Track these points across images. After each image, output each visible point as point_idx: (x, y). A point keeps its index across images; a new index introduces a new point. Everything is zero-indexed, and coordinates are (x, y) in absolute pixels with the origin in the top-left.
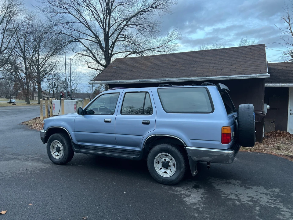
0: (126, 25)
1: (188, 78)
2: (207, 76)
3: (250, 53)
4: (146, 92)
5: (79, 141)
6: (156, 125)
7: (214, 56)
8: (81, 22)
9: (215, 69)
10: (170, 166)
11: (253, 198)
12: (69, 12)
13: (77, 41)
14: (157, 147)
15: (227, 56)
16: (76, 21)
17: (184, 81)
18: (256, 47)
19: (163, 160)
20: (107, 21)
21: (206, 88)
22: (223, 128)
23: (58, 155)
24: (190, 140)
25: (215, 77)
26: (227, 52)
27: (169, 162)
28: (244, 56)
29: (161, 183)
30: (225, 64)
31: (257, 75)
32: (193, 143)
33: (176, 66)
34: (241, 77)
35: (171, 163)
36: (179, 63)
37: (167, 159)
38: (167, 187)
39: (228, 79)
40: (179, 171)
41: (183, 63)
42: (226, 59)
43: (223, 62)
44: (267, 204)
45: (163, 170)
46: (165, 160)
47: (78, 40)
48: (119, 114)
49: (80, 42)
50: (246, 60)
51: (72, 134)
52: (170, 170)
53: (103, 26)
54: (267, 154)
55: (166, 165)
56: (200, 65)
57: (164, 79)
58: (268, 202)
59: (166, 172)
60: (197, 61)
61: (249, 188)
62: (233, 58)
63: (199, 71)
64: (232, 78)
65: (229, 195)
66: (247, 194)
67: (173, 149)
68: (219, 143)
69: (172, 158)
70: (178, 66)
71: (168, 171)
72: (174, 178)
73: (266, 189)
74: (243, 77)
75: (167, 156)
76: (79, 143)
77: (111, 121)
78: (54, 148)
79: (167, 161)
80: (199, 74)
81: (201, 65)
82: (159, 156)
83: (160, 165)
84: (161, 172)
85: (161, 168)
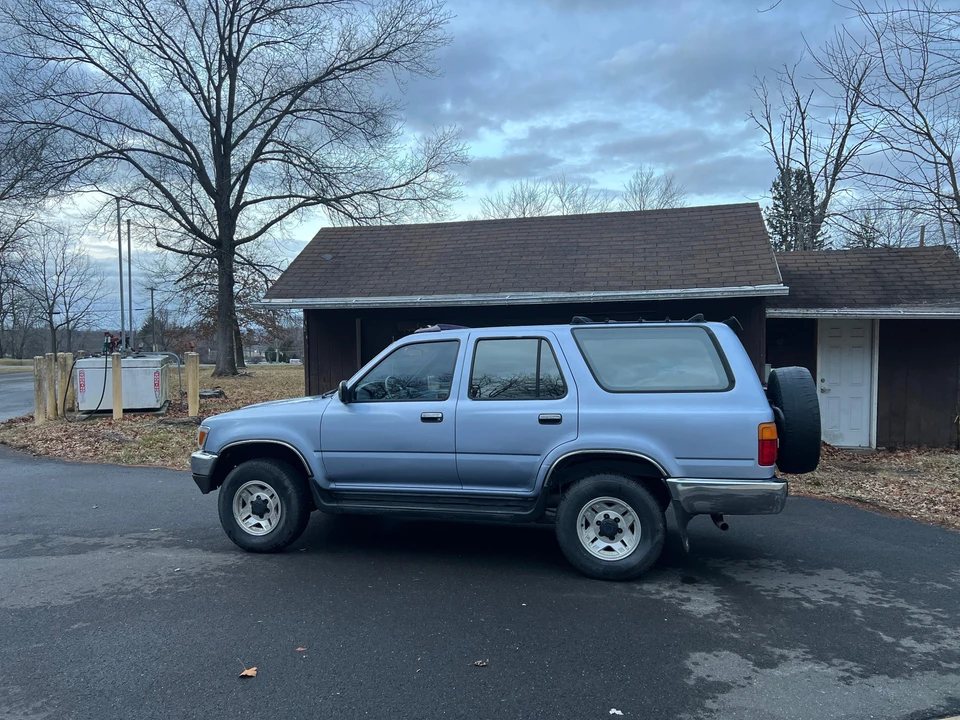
0: (286, 112)
1: (568, 295)
2: (620, 288)
3: (726, 228)
4: (540, 339)
5: (332, 479)
6: (579, 425)
7: (628, 233)
8: (132, 93)
9: (639, 270)
10: (620, 531)
11: (834, 593)
12: (90, 58)
13: (117, 155)
14: (586, 484)
15: (664, 232)
16: (115, 90)
17: (556, 301)
18: (736, 210)
19: (600, 517)
21: (708, 330)
22: (762, 427)
23: (259, 525)
24: (678, 461)
25: (644, 292)
26: (661, 220)
27: (617, 520)
28: (710, 233)
29: (599, 579)
30: (663, 254)
32: (684, 468)
33: (524, 258)
35: (623, 524)
36: (531, 249)
37: (613, 515)
38: (618, 586)
39: (682, 297)
40: (649, 541)
41: (541, 249)
42: (663, 243)
43: (657, 250)
44: (870, 602)
45: (602, 543)
46: (606, 515)
47: (121, 152)
48: (463, 399)
49: (128, 159)
50: (719, 246)
51: (313, 459)
52: (622, 542)
55: (609, 530)
56: (593, 257)
57: (497, 295)
58: (871, 599)
59: (609, 549)
60: (582, 244)
62: (682, 240)
63: (594, 275)
64: (690, 297)
65: (777, 591)
66: (816, 586)
67: (632, 486)
68: (753, 463)
69: (629, 508)
70: (530, 258)
71: (616, 545)
72: (635, 561)
73: (850, 572)
75: (610, 504)
76: (333, 486)
77: (442, 418)
78: (244, 504)
79: (612, 518)
80: (597, 284)
81: (597, 256)
82: (590, 507)
83: (592, 532)
84: (596, 547)
85: (595, 539)
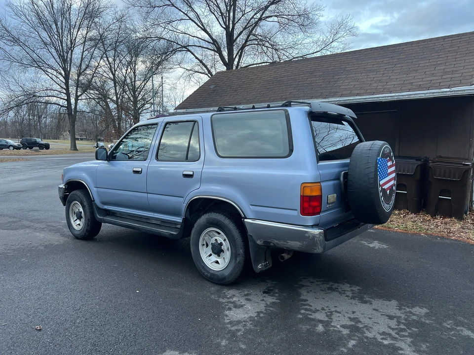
0: (260, 19)
2: (358, 95)
3: (450, 49)
4: (195, 122)
6: (201, 179)
7: (380, 59)
8: (190, 19)
9: (376, 82)
10: (223, 251)
11: (359, 322)
12: (172, 4)
13: (184, 49)
15: (404, 57)
16: (184, 18)
18: (463, 37)
19: (213, 241)
20: (232, 14)
21: (286, 111)
22: (304, 186)
23: (79, 225)
24: (251, 207)
25: (371, 97)
26: (406, 49)
27: (221, 244)
28: (436, 54)
30: (396, 71)
31: (453, 89)
32: (256, 212)
33: (308, 80)
34: (419, 95)
35: (224, 247)
36: (315, 74)
38: (214, 288)
39: (395, 98)
40: (234, 261)
41: (321, 74)
42: (399, 64)
43: (394, 69)
45: (214, 258)
46: (216, 240)
47: (185, 47)
48: (153, 160)
49: (189, 51)
50: (438, 63)
51: (94, 191)
52: (223, 258)
53: (225, 24)
54: (456, 240)
55: (217, 250)
56: (351, 76)
58: (383, 333)
59: (217, 262)
60: (348, 69)
61: (366, 302)
62: (415, 60)
63: (346, 87)
64: (402, 98)
65: (316, 311)
66: (354, 313)
67: (226, 221)
68: (297, 213)
69: (226, 238)
70: (312, 79)
71: (220, 260)
72: (227, 273)
73: (400, 307)
74: (423, 95)
75: (218, 233)
76: (106, 207)
77: (141, 171)
78: (74, 213)
79: (219, 242)
80: (344, 93)
81: (353, 75)
82: (207, 233)
83: (209, 250)
84: (209, 261)
85: (210, 255)
